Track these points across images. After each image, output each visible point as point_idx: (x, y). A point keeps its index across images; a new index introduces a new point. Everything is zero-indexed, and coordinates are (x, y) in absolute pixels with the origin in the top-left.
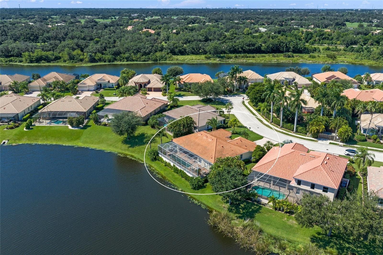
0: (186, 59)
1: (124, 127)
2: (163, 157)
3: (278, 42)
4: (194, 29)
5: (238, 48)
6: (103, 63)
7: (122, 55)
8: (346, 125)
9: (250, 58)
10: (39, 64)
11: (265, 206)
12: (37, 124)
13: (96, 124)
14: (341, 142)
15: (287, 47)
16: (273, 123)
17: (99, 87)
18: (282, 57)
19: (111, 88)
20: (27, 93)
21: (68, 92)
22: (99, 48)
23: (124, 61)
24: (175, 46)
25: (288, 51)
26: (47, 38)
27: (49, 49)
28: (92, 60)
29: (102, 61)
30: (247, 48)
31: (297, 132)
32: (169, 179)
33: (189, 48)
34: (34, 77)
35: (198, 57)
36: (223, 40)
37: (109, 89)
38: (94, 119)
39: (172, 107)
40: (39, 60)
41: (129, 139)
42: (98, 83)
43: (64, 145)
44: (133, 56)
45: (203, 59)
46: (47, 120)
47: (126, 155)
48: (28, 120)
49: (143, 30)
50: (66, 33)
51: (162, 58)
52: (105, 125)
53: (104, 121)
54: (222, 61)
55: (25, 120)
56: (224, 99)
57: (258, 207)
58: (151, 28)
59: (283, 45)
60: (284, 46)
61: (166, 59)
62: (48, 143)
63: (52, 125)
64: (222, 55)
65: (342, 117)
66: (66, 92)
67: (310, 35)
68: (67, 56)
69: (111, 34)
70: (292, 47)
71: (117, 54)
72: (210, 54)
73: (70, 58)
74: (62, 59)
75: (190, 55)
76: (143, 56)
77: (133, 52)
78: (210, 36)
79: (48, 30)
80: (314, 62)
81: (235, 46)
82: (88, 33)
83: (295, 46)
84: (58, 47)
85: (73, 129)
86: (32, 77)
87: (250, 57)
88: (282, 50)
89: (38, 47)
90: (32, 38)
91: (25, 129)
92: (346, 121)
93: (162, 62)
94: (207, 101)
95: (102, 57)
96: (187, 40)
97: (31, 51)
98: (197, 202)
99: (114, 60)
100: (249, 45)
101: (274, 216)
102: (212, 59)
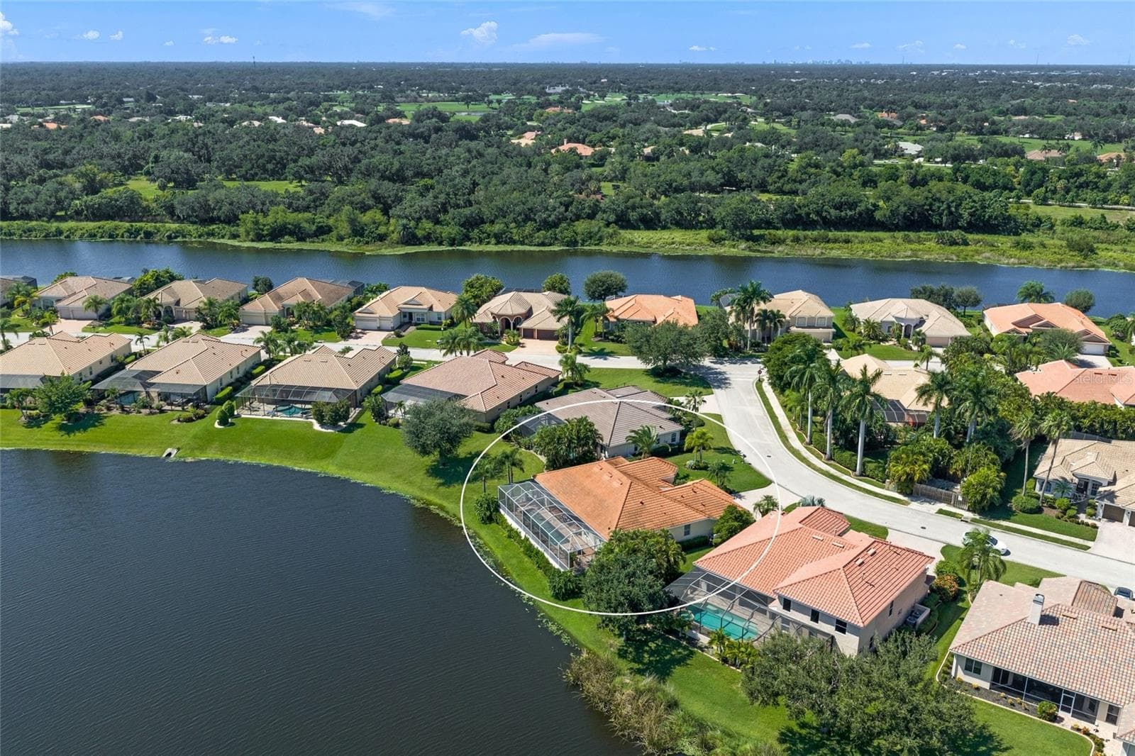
0: (655, 243)
1: (431, 436)
2: (506, 516)
3: (927, 198)
4: (704, 145)
5: (808, 214)
6: (435, 248)
7: (487, 227)
8: (992, 465)
9: (837, 245)
10: (278, 246)
11: (703, 651)
12: (245, 414)
13: (376, 421)
14: (969, 510)
15: (951, 213)
16: (811, 447)
17: (406, 319)
18: (932, 244)
19: (434, 325)
20: (235, 329)
21: (330, 331)
22: (427, 207)
23: (488, 243)
24: (629, 204)
25: (953, 225)
26: (305, 170)
27: (305, 203)
28: (410, 238)
29: (433, 241)
30: (833, 212)
31: (863, 474)
32: (509, 569)
33: (668, 212)
34: (256, 285)
35: (689, 236)
36: (775, 183)
37: (429, 326)
38: (373, 410)
39: (568, 387)
40: (277, 233)
41: (444, 464)
42: (403, 310)
43: (296, 468)
44: (515, 231)
45: (701, 244)
46: (268, 404)
47: (428, 505)
48: (227, 402)
49: (561, 148)
50: (356, 157)
51: (591, 238)
52: (397, 425)
53: (397, 414)
54: (754, 251)
55: (220, 402)
56: (713, 369)
57: (686, 653)
58: (587, 140)
59: (939, 207)
60: (943, 210)
61: (601, 239)
62: (263, 461)
63: (278, 418)
64: (756, 232)
65: (984, 444)
66: (327, 331)
67: (1039, 176)
68: (346, 225)
69: (469, 162)
70: (966, 215)
71: (473, 223)
72: (724, 228)
73: (353, 232)
74: (334, 233)
75: (669, 228)
76: (539, 230)
77: (515, 221)
78: (742, 171)
79: (312, 146)
80: (1021, 264)
81: (800, 207)
82: (412, 158)
83: (977, 210)
84: (326, 202)
85: (324, 430)
86: (252, 284)
87: (836, 241)
88: (938, 222)
89: (279, 199)
90: (270, 166)
91: (217, 425)
92: (995, 457)
93: (588, 248)
94: (664, 374)
95: (435, 232)
96: (670, 185)
97: (262, 211)
98: (554, 628)
99: (463, 239)
100: (839, 207)
101: (715, 676)
102: (727, 242)
